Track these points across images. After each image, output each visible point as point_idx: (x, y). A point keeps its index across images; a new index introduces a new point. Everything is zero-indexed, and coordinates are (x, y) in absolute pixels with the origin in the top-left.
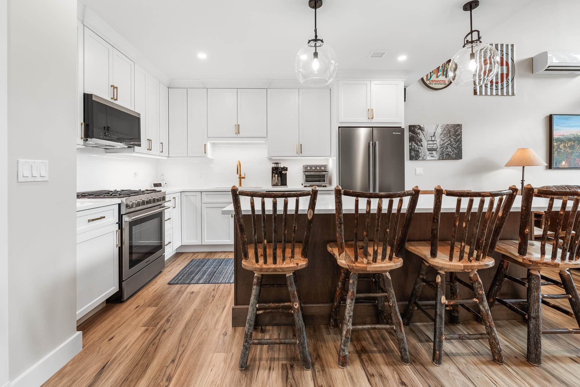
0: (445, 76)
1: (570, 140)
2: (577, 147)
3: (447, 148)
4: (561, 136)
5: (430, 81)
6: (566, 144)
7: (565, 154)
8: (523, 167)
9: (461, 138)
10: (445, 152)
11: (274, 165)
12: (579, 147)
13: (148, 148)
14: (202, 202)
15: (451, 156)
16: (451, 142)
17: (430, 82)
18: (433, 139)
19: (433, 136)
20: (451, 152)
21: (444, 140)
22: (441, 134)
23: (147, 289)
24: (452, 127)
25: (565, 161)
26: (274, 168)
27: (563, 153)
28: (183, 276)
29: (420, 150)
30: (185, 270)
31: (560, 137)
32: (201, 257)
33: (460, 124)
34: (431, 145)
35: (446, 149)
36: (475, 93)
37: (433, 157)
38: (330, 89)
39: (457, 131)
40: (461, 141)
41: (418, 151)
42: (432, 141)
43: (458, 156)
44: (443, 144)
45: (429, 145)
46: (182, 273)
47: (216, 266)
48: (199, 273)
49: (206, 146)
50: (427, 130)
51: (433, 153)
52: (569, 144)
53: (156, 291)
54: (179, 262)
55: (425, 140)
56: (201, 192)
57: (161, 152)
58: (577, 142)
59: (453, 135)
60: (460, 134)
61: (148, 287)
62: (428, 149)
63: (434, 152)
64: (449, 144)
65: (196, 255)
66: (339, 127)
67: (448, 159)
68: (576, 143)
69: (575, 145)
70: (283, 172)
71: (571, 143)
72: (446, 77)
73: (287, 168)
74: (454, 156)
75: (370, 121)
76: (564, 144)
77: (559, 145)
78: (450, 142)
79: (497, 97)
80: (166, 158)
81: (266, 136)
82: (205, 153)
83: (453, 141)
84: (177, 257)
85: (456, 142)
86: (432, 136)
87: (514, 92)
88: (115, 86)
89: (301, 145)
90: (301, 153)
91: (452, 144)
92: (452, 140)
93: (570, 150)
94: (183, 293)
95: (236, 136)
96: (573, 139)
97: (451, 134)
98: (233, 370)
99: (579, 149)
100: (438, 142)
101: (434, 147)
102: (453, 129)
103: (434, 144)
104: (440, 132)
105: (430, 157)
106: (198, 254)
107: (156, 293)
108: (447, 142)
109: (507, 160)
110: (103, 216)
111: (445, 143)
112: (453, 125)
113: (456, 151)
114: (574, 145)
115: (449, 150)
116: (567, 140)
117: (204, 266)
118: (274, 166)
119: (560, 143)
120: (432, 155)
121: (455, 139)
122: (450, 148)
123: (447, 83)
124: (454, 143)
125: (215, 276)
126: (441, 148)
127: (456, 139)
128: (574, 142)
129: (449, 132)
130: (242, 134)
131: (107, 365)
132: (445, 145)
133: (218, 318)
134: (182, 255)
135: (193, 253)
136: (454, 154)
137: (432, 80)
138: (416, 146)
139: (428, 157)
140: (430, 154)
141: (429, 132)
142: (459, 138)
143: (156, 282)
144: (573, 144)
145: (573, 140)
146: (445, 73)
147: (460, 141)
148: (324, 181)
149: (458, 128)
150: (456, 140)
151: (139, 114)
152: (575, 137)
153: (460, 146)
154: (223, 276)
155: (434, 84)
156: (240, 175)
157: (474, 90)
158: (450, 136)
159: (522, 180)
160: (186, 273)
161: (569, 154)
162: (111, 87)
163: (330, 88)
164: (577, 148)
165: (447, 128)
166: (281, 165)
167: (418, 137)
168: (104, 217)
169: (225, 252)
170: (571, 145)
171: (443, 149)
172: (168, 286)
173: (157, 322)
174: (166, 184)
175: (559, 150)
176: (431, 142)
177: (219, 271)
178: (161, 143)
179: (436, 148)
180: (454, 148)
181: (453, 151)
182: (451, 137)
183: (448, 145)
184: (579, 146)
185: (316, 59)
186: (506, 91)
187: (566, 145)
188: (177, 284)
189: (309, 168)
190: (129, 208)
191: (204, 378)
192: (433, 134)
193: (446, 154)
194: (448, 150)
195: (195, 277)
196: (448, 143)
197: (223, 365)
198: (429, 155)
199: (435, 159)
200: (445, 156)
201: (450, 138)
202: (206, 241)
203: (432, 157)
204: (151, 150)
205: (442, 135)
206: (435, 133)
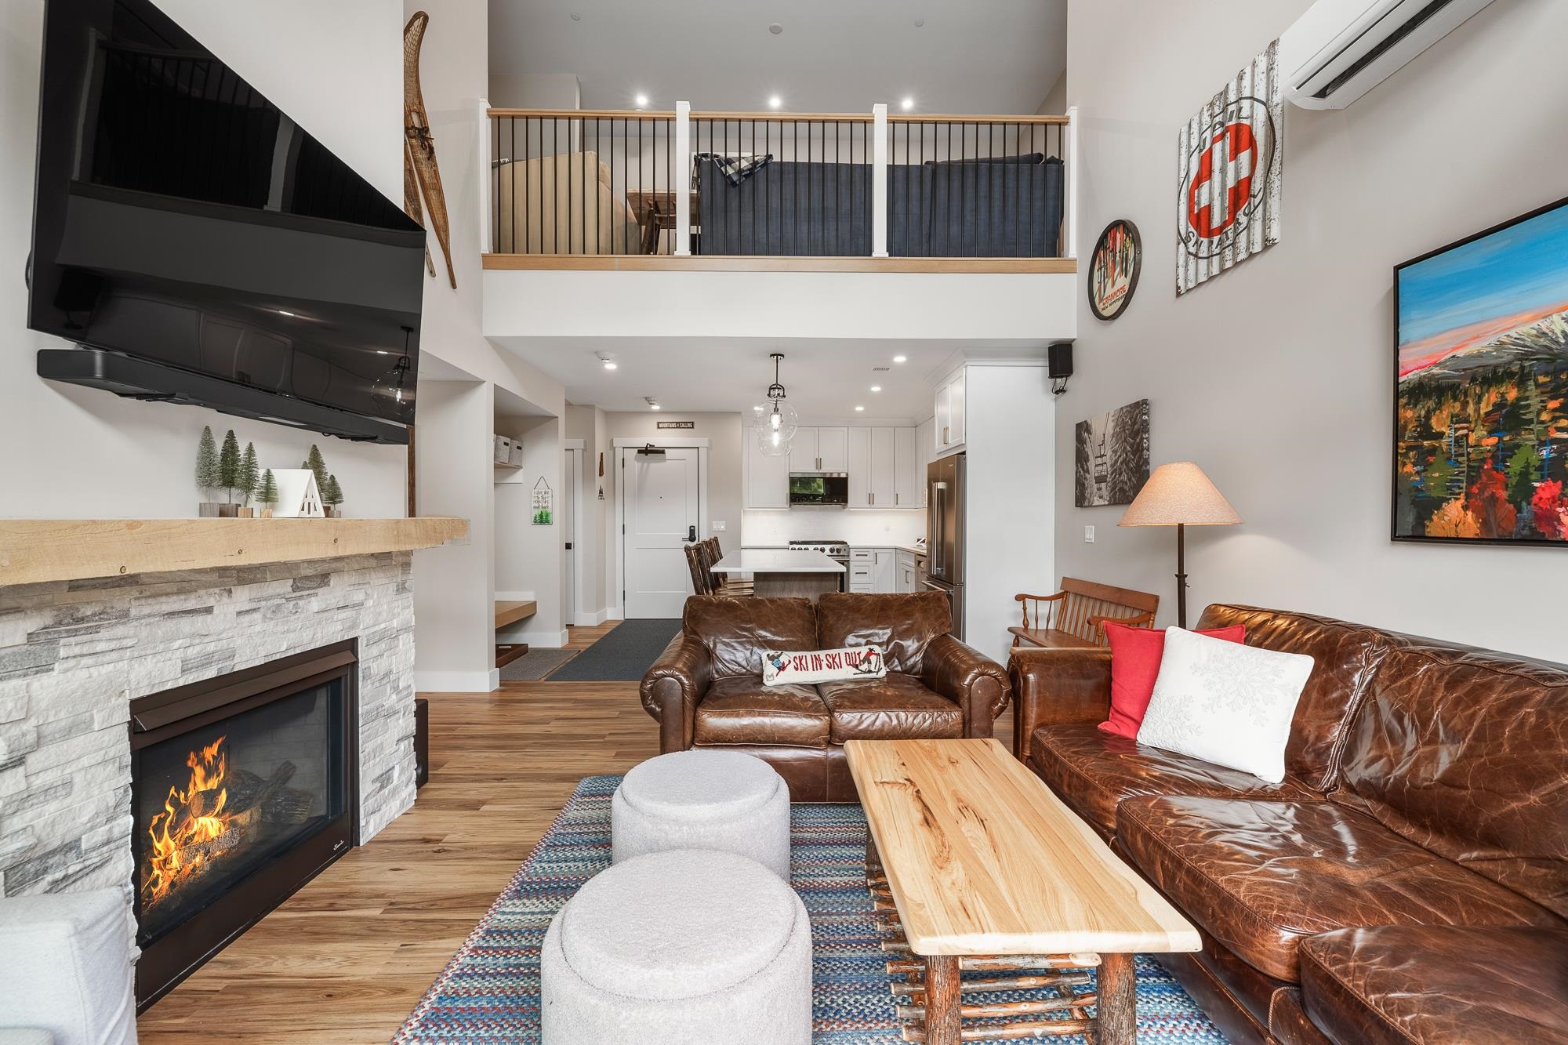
0: (1124, 273)
1: (1489, 376)
2: (1545, 408)
3: (1120, 475)
4: (1436, 364)
6: (1465, 405)
7: (1460, 459)
9: (1143, 439)
12: (1555, 410)
17: (1103, 304)
18: (1102, 451)
19: (1102, 443)
20: (1126, 483)
21: (1116, 451)
22: (1114, 435)
24: (1128, 411)
25: (1462, 501)
27: (1449, 459)
29: (1087, 481)
31: (1436, 371)
36: (1178, 291)
37: (1103, 497)
39: (1135, 421)
41: (1084, 484)
42: (1099, 456)
44: (1116, 461)
45: (1098, 467)
50: (1095, 431)
51: (1102, 488)
52: (1491, 398)
55: (1092, 456)
58: (1542, 379)
59: (1129, 435)
60: (1145, 428)
63: (1103, 485)
64: (1125, 460)
67: (1123, 504)
68: (1537, 385)
69: (1527, 398)
71: (1503, 395)
72: (1126, 275)
75: (946, 447)
76: (1458, 405)
77: (1428, 417)
86: (1099, 445)
91: (1128, 459)
93: (1491, 433)
96: (1515, 368)
97: (1127, 431)
99: (1555, 419)
101: (1103, 473)
102: (1130, 418)
103: (1102, 464)
104: (1112, 432)
105: (1099, 498)
108: (1121, 455)
111: (1117, 458)
112: (1129, 405)
114: (1518, 399)
116: (1473, 380)
119: (1431, 404)
120: (1102, 493)
121: (1132, 446)
122: (1123, 470)
124: (1130, 456)
126: (1112, 474)
127: (1134, 444)
128: (1522, 379)
129: (1123, 426)
132: (1119, 463)
138: (1084, 471)
139: (1096, 497)
140: (1099, 488)
141: (1097, 436)
142: (1138, 439)
144: (1512, 394)
145: (1510, 375)
147: (1141, 448)
149: (1137, 411)
150: (1134, 448)
152: (1523, 357)
153: (1141, 462)
155: (1110, 305)
157: (1176, 283)
158: (1125, 439)
161: (1483, 460)
164: (1545, 417)
165: (1120, 416)
167: (1084, 449)
170: (1498, 407)
171: (1115, 476)
175: (1426, 443)
176: (1100, 460)
179: (1106, 472)
180: (1131, 470)
181: (1130, 479)
182: (1126, 442)
183: (1121, 463)
184: (1553, 404)
187: (1471, 409)
192: (1102, 438)
193: (1119, 491)
194: (1122, 477)
196: (1122, 458)
198: (1097, 493)
199: (1105, 503)
201: (1124, 444)
205: (1115, 438)
206: (1104, 436)
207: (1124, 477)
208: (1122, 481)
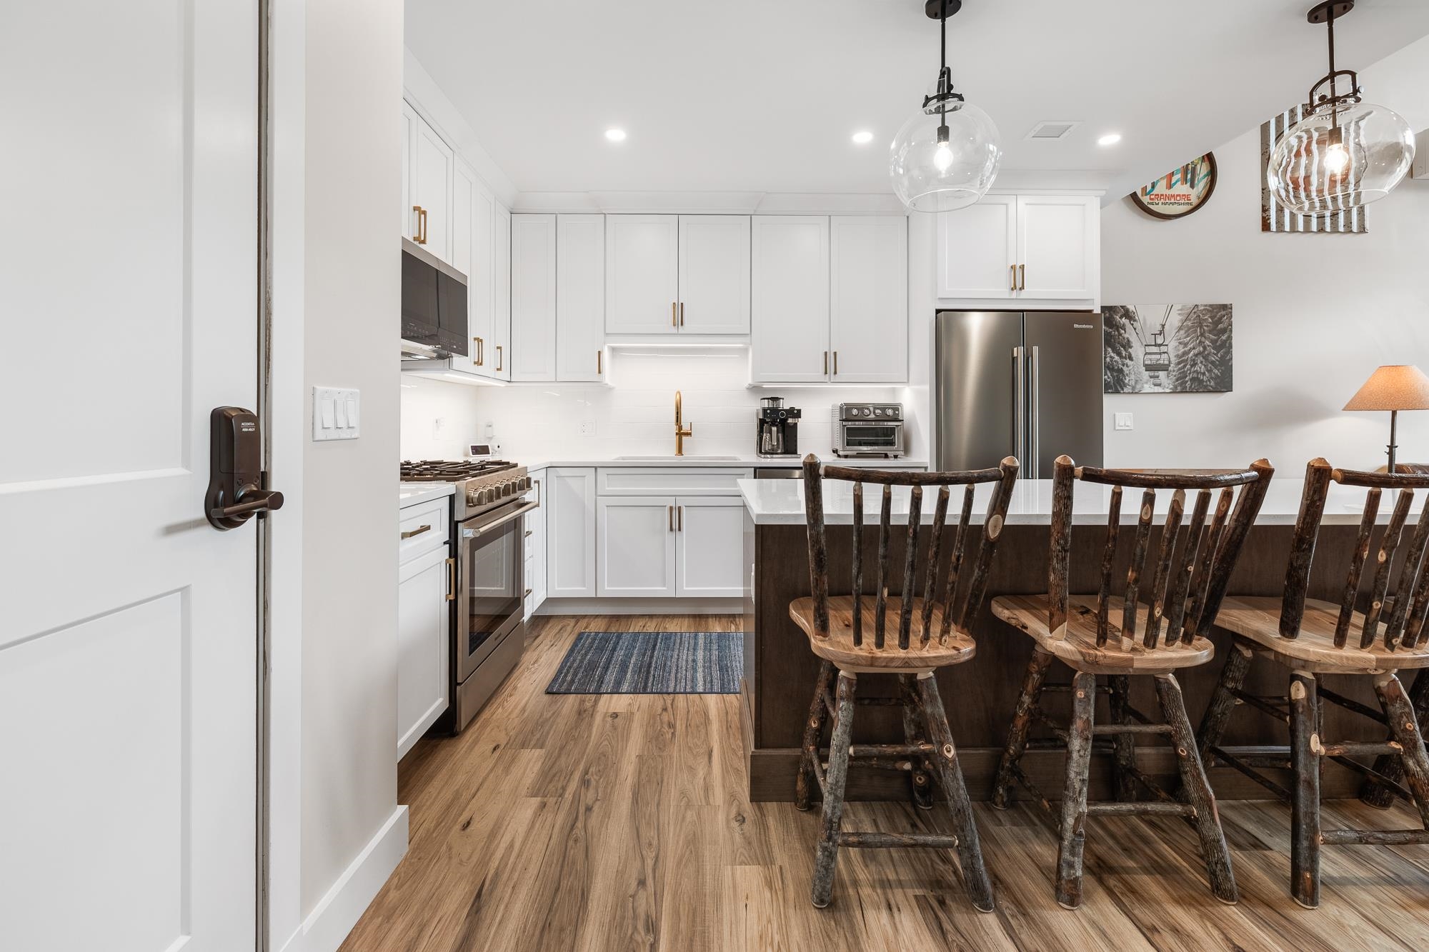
0: (1189, 184)
3: (1194, 365)
5: (1152, 197)
8: (1394, 413)
9: (1230, 338)
10: (1190, 373)
11: (766, 404)
13: (476, 361)
14: (599, 494)
15: (1205, 383)
16: (1205, 348)
17: (1151, 199)
18: (1159, 341)
19: (1158, 332)
20: (1203, 374)
21: (1186, 345)
22: (1180, 329)
23: (502, 704)
24: (1208, 310)
26: (768, 411)
28: (575, 674)
29: (1125, 369)
30: (574, 661)
32: (596, 627)
33: (1228, 303)
34: (1153, 357)
35: (1192, 366)
36: (1266, 226)
37: (1159, 385)
38: (908, 217)
39: (1220, 321)
40: (1231, 346)
41: (1121, 371)
42: (1155, 345)
43: (1223, 383)
44: (1185, 353)
45: (1149, 356)
46: (570, 667)
47: (646, 650)
48: (611, 667)
49: (601, 355)
50: (1145, 320)
51: (1158, 377)
53: (524, 710)
54: (549, 638)
55: (1139, 344)
56: (596, 468)
57: (498, 369)
59: (1210, 332)
60: (1228, 330)
61: (499, 700)
62: (1145, 365)
63: (1162, 374)
64: (1200, 353)
65: (583, 623)
66: (938, 311)
67: (1197, 392)
70: (790, 421)
72: (1192, 186)
73: (799, 411)
74: (1212, 383)
75: (1014, 294)
78: (1201, 349)
79: (1322, 235)
80: (503, 385)
81: (749, 332)
82: (600, 372)
83: (1208, 346)
84: (540, 627)
85: (1218, 349)
86: (1155, 335)
87: (1364, 225)
88: (422, 209)
89: (835, 353)
90: (835, 373)
91: (1206, 353)
92: (1207, 343)
94: (592, 715)
95: (674, 330)
97: (1205, 328)
98: (800, 909)
100: (1173, 348)
101: (1162, 362)
102: (1210, 317)
103: (1160, 354)
104: (1177, 324)
105: (1152, 386)
106: (586, 620)
107: (526, 714)
108: (1194, 348)
109: (1349, 395)
110: (427, 524)
111: (1190, 350)
112: (1211, 306)
113: (1216, 371)
115: (1200, 368)
117: (614, 649)
118: (766, 406)
120: (1157, 381)
121: (1213, 342)
122: (1201, 362)
123: (1195, 201)
124: (1212, 351)
125: (654, 676)
126: (1179, 363)
127: (1216, 341)
129: (1200, 323)
130: (688, 327)
131: (484, 890)
132: (1191, 355)
133: (705, 779)
134: (547, 622)
135: (573, 617)
136: (1212, 378)
137: (1156, 195)
138: (1117, 358)
139: (1145, 385)
140: (1151, 377)
141: (1148, 323)
142: (1224, 338)
143: (515, 688)
146: (1189, 176)
147: (1227, 345)
148: (892, 443)
149: (1223, 313)
150: (1218, 344)
151: (466, 277)
153: (1228, 358)
154: (673, 675)
155: (1160, 203)
156: (680, 428)
157: (1263, 218)
158: (1202, 335)
159: (1389, 444)
160: (579, 667)
162: (414, 210)
163: (907, 215)
165: (1195, 312)
166: (785, 405)
167: (1120, 334)
168: (428, 528)
169: (651, 616)
171: (1185, 366)
172: (547, 697)
173: (560, 785)
174: (499, 447)
176: (1155, 349)
177: (656, 662)
178: (498, 348)
179: (1166, 362)
180: (1213, 363)
181: (1210, 371)
182: (1205, 337)
183: (1196, 355)
185: (943, 144)
186: (1344, 222)
188: (567, 692)
189: (855, 412)
190: (470, 506)
191: (737, 927)
192: (1159, 328)
193: (1191, 380)
194: (1197, 368)
195: (607, 678)
196: (1196, 351)
197: (768, 894)
198: (1148, 380)
199: (1163, 391)
200: (1189, 382)
201: (1203, 339)
202: (606, 588)
203: (1155, 385)
204: (481, 364)
205: (1182, 332)
206: (1163, 326)
207: (1200, 367)
208: (1196, 371)
